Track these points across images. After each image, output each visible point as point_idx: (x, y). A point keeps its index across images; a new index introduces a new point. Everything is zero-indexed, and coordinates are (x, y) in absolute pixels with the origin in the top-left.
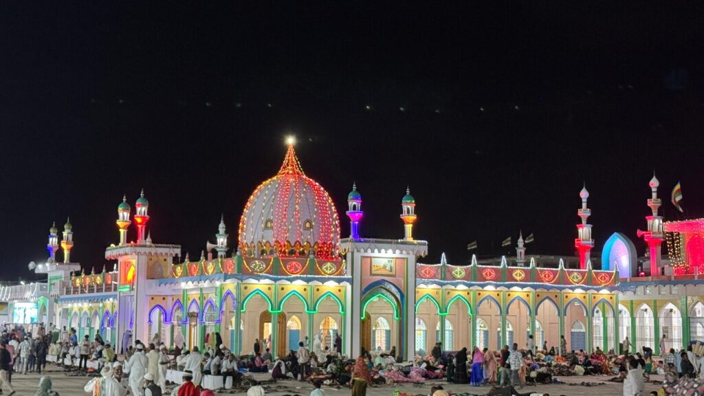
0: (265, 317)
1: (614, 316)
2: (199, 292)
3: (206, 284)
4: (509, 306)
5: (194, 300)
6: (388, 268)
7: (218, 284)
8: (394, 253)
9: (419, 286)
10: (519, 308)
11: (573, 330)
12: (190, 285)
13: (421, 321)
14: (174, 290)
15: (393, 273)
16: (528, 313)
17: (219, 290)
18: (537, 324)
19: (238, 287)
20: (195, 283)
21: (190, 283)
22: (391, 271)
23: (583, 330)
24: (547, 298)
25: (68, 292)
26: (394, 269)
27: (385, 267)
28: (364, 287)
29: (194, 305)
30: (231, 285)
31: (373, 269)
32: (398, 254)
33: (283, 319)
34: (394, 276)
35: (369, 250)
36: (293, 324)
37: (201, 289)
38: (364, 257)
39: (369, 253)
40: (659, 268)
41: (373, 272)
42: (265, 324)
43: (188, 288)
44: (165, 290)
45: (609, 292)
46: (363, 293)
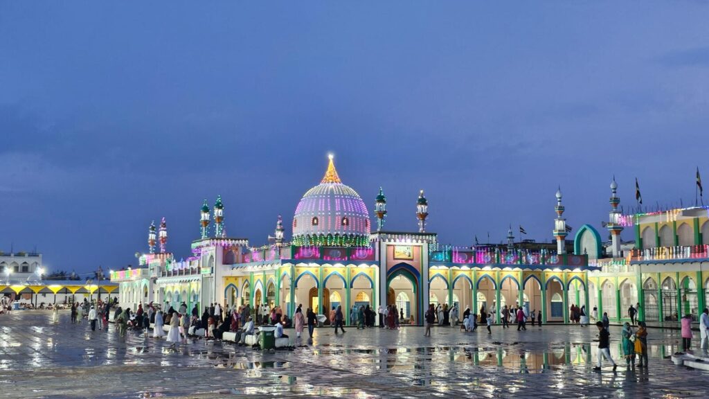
0: (313, 292)
1: (585, 289)
2: (262, 274)
3: (268, 268)
4: (502, 282)
5: (259, 280)
6: (407, 254)
7: (276, 267)
8: (412, 242)
9: (431, 268)
10: (510, 283)
11: (553, 301)
12: (256, 268)
13: (434, 295)
14: (244, 272)
15: (411, 258)
16: (517, 288)
17: (277, 272)
18: (525, 296)
19: (293, 270)
20: (260, 267)
21: (256, 266)
22: (410, 256)
23: (561, 301)
24: (532, 276)
25: (164, 275)
26: (412, 255)
27: (404, 253)
28: (389, 268)
29: (259, 283)
30: (287, 268)
31: (396, 254)
32: (414, 243)
33: (326, 294)
34: (412, 260)
35: (392, 240)
36: (335, 298)
37: (264, 272)
38: (388, 245)
39: (392, 242)
40: (619, 252)
41: (396, 257)
42: (314, 298)
43: (253, 270)
44: (236, 272)
45: (580, 271)
46: (388, 273)
